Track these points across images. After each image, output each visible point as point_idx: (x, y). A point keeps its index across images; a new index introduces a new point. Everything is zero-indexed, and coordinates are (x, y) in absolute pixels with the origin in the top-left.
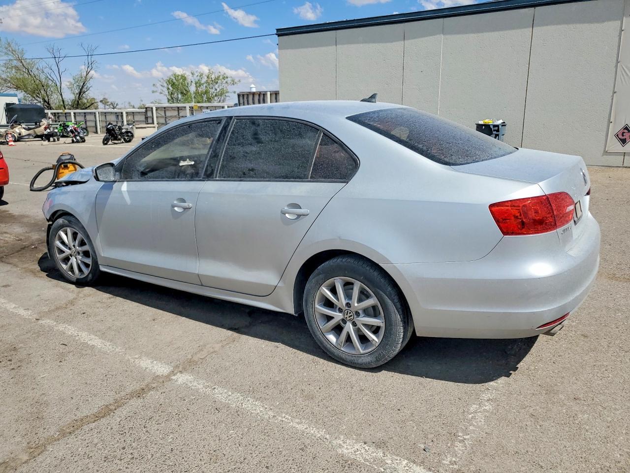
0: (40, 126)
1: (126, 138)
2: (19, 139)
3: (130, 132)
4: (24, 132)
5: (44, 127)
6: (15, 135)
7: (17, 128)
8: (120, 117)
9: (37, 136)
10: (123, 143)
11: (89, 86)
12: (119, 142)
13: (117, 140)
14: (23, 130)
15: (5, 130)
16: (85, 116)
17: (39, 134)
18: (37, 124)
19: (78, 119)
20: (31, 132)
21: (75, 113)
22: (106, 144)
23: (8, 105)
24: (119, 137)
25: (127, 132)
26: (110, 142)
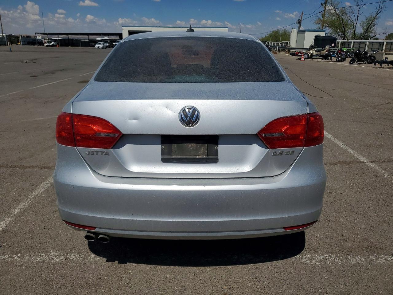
0: (324, 50)
1: (369, 60)
2: (312, 57)
3: (373, 56)
4: (315, 53)
5: (326, 50)
6: (309, 54)
7: (311, 50)
8: (381, 46)
9: (321, 56)
10: (365, 63)
11: (375, 24)
12: (363, 63)
13: (362, 62)
14: (314, 52)
15: (305, 51)
16: (360, 44)
17: (322, 55)
18: (323, 48)
19: (355, 46)
20: (318, 53)
21: (354, 42)
22: (352, 64)
23: (316, 36)
24: (363, 59)
25: (371, 56)
26: (355, 63)
